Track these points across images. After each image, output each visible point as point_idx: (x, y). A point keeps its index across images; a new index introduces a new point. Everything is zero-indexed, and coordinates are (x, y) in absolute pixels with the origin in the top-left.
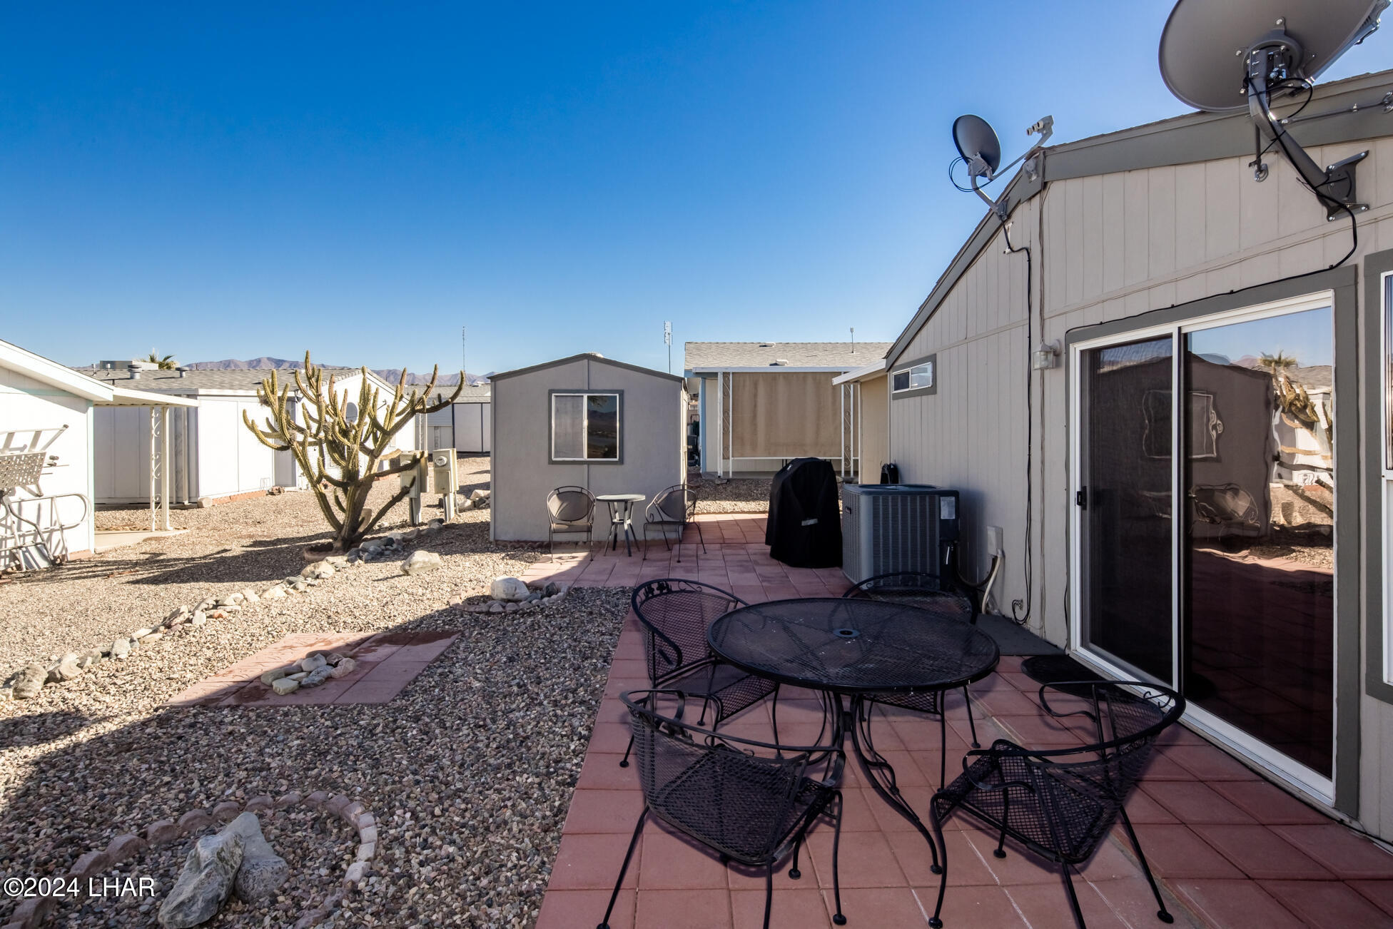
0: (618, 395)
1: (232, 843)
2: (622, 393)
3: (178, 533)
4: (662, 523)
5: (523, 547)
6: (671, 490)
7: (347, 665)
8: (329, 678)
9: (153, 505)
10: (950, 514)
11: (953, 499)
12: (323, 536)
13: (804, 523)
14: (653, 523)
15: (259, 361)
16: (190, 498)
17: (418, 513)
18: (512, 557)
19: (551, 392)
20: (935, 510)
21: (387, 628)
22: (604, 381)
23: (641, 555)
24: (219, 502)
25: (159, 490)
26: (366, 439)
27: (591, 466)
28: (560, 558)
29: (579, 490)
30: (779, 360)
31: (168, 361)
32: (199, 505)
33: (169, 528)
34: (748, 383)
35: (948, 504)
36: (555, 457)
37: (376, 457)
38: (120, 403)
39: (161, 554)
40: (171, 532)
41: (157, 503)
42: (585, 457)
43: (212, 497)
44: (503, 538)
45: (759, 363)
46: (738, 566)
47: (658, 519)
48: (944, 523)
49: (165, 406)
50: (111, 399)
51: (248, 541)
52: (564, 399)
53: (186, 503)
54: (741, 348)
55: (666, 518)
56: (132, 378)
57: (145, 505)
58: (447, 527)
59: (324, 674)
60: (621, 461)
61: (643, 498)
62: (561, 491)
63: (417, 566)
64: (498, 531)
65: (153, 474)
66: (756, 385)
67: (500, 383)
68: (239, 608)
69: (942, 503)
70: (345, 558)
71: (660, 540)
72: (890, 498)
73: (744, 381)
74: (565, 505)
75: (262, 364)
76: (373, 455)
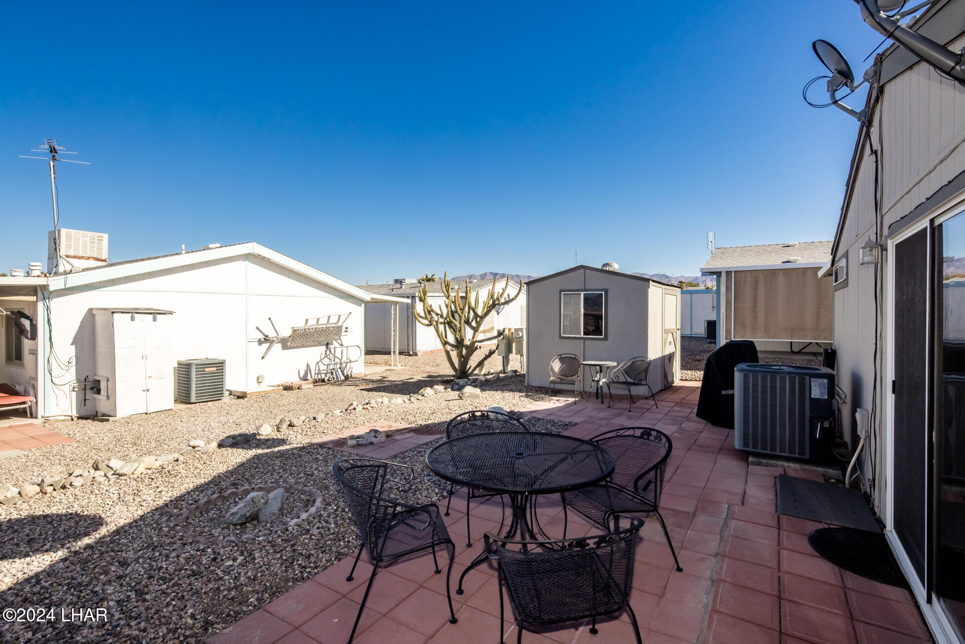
0: (603, 293)
1: (261, 497)
2: (606, 291)
3: (403, 367)
4: (626, 383)
5: (541, 391)
6: (634, 360)
7: (383, 438)
8: (371, 443)
9: (392, 353)
10: (822, 393)
11: (826, 381)
12: (449, 376)
13: (724, 392)
14: (617, 382)
15: (485, 274)
16: (413, 350)
17: (507, 365)
18: (527, 396)
19: (561, 291)
20: (804, 389)
21: (421, 425)
22: (596, 284)
23: (606, 404)
24: (426, 353)
25: (394, 346)
26: (472, 321)
27: (587, 342)
28: (558, 400)
29: (574, 356)
30: (791, 258)
31: (433, 277)
32: (416, 355)
33: (398, 365)
34: (749, 279)
35: (820, 385)
36: (563, 334)
37: (477, 331)
38: (375, 302)
39: (386, 378)
40: (399, 367)
41: (394, 352)
42: (582, 335)
43: (422, 351)
44: (533, 384)
45: (774, 261)
46: (672, 420)
47: (622, 379)
48: (814, 401)
49: (396, 303)
50: (370, 300)
51: (425, 375)
52: (568, 296)
53: (411, 353)
54: (765, 249)
55: (630, 380)
56: (401, 288)
57: (389, 353)
58: (518, 375)
59: (369, 440)
60: (606, 338)
61: (615, 364)
62: (562, 356)
63: (466, 395)
64: (530, 379)
65: (392, 337)
66: (756, 281)
67: (532, 286)
68: (376, 406)
69: (813, 384)
70: (443, 387)
71: (627, 395)
72: (769, 376)
73: (746, 277)
74: (563, 366)
75: (487, 276)
76: (475, 330)
